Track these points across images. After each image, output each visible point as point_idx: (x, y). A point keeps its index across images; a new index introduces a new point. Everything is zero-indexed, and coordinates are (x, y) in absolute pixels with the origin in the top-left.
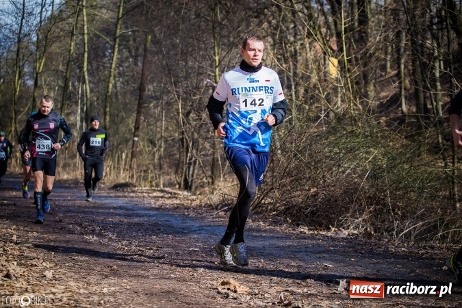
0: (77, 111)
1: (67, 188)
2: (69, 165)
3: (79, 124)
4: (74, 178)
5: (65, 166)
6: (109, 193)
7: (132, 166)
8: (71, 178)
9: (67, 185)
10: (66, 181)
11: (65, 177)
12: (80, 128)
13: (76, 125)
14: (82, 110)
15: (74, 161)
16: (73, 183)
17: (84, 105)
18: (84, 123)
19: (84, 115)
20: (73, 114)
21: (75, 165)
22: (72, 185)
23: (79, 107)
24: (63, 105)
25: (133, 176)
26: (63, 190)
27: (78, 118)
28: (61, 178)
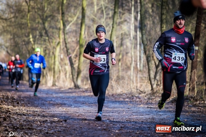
0: (130, 19)
1: (121, 102)
2: (123, 78)
3: (132, 33)
4: (129, 92)
5: (119, 79)
6: (167, 108)
7: (193, 77)
8: (126, 92)
9: (121, 99)
10: (120, 95)
11: (119, 91)
12: (133, 38)
13: (130, 35)
14: (136, 19)
15: (129, 73)
16: (128, 98)
17: (137, 13)
18: (138, 33)
19: (138, 24)
20: (125, 23)
21: (129, 77)
22: (127, 100)
23: (133, 15)
24: (115, 13)
25: (193, 88)
26: (117, 105)
27: (132, 27)
28: (114, 92)
